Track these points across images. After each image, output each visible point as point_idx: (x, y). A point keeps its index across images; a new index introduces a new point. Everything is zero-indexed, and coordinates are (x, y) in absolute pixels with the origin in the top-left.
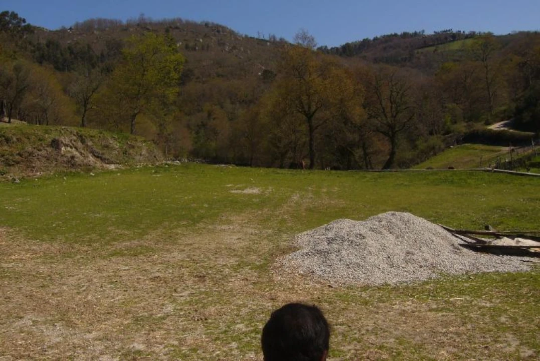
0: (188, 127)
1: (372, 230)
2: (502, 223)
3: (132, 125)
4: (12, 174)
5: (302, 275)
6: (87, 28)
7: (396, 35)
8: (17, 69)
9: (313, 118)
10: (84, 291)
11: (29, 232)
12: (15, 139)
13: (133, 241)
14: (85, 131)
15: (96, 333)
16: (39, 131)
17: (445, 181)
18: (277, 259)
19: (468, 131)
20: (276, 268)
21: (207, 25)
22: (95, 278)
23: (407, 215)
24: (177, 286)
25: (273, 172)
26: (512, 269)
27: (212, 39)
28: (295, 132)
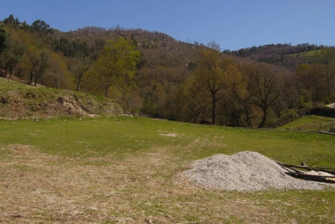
0: (141, 95)
1: (234, 160)
2: (317, 163)
3: (106, 91)
4: (34, 116)
5: (190, 182)
6: (86, 31)
7: (273, 45)
8: (42, 55)
9: (215, 94)
10: (69, 180)
11: (42, 149)
12: (38, 96)
13: (99, 158)
14: (78, 94)
15: (73, 201)
16: (52, 92)
17: (291, 137)
18: (178, 173)
19: (313, 107)
20: (176, 178)
21: (156, 33)
22: (76, 175)
23: (256, 154)
24: (119, 182)
25: (187, 124)
26: (312, 188)
27: (159, 42)
28: (204, 101)
